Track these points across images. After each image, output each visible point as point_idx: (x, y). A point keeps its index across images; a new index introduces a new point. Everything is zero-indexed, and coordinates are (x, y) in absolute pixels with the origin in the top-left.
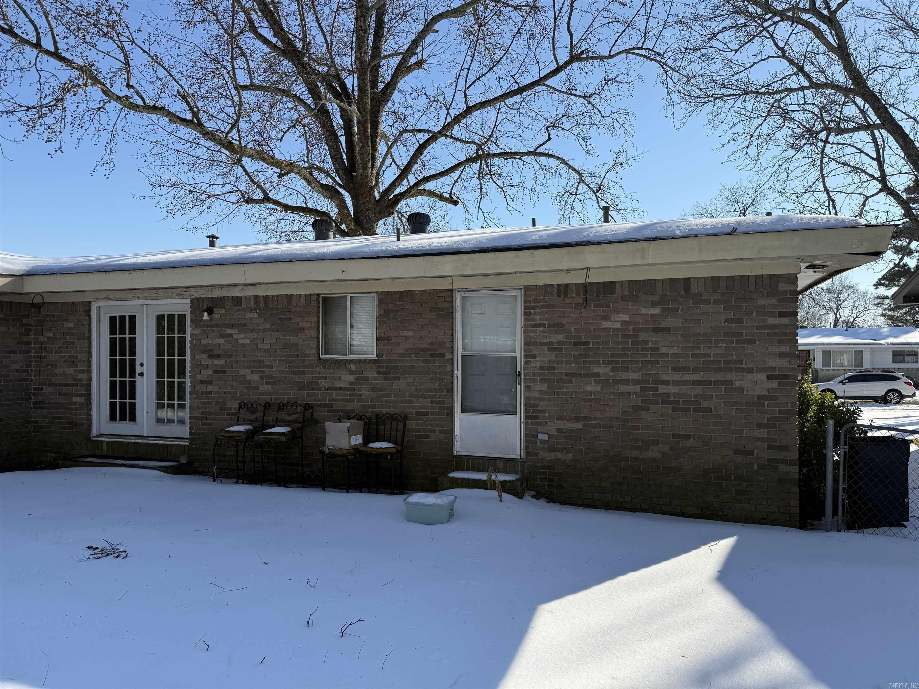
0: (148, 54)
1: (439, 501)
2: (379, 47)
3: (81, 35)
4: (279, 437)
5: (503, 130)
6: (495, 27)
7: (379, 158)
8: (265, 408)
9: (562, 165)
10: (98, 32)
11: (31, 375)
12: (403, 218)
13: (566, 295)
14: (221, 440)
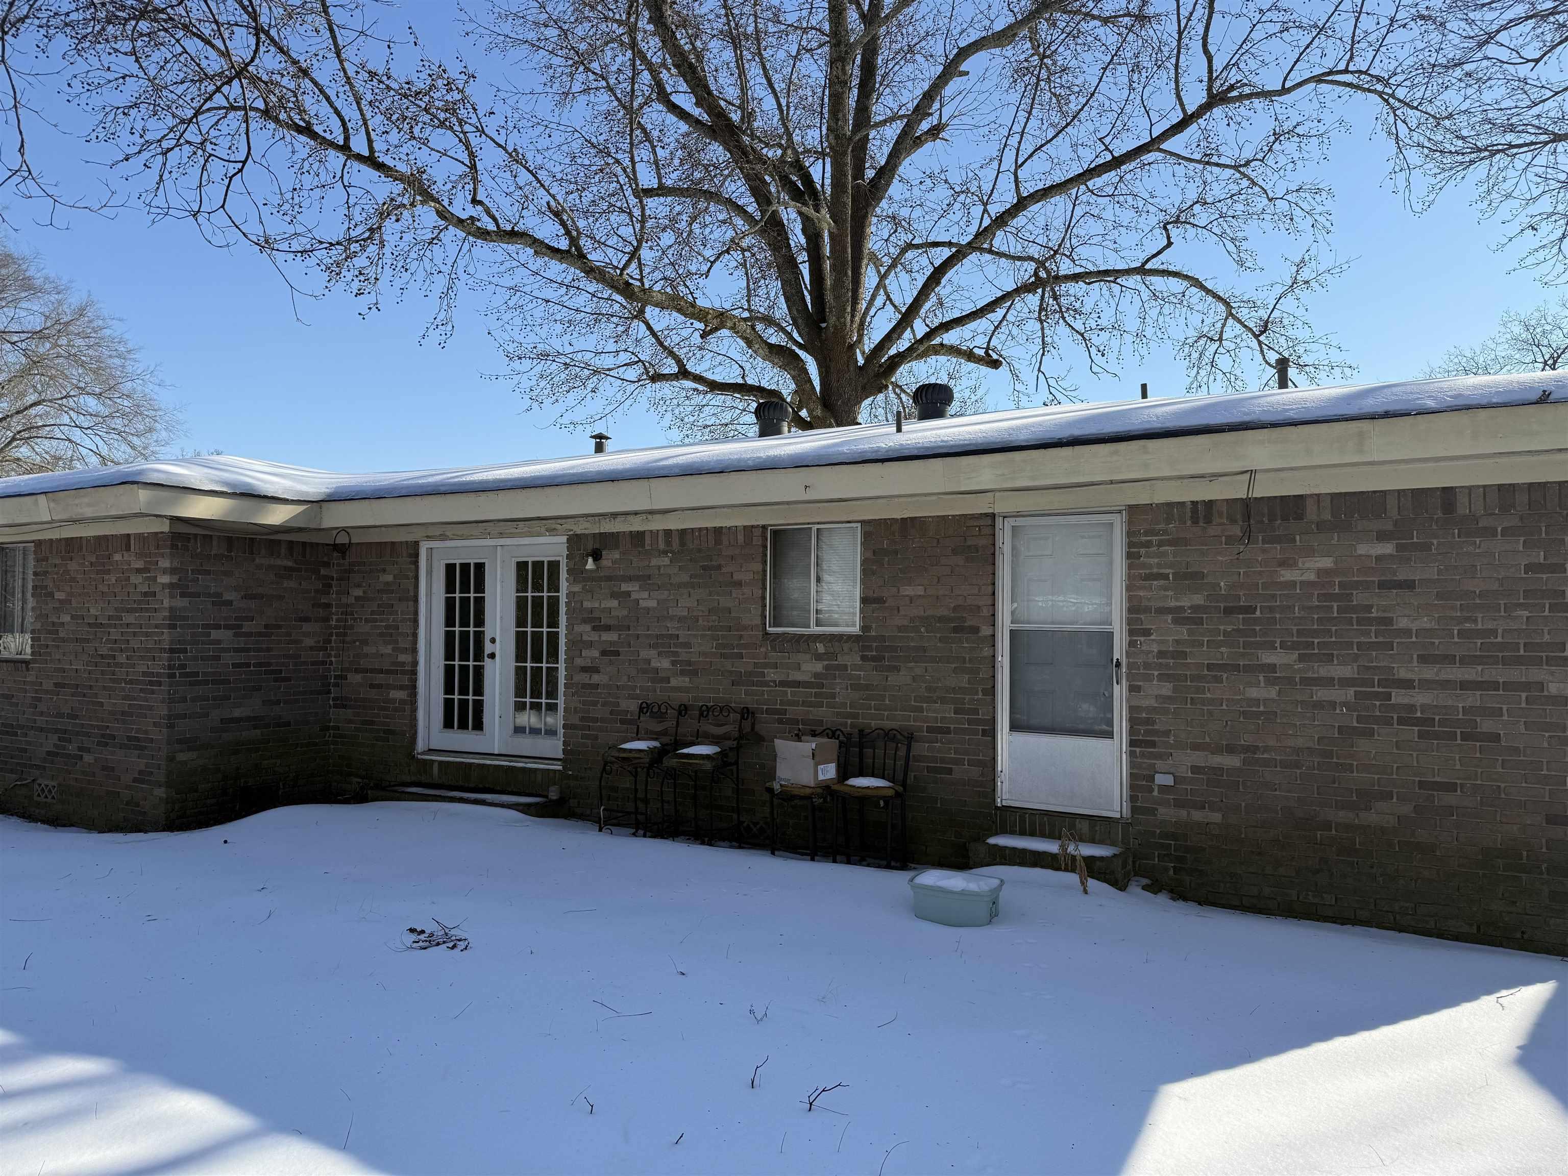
0: (505, 149)
1: (973, 886)
2: (868, 108)
3: (406, 127)
4: (701, 762)
5: (1082, 233)
6: (1069, 58)
7: (865, 294)
8: (680, 713)
9: (1194, 290)
10: (431, 120)
11: (329, 656)
12: (903, 396)
13: (1208, 521)
14: (612, 763)
